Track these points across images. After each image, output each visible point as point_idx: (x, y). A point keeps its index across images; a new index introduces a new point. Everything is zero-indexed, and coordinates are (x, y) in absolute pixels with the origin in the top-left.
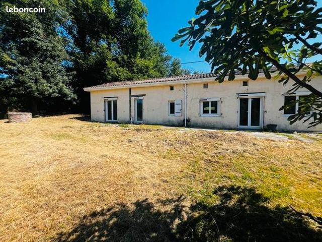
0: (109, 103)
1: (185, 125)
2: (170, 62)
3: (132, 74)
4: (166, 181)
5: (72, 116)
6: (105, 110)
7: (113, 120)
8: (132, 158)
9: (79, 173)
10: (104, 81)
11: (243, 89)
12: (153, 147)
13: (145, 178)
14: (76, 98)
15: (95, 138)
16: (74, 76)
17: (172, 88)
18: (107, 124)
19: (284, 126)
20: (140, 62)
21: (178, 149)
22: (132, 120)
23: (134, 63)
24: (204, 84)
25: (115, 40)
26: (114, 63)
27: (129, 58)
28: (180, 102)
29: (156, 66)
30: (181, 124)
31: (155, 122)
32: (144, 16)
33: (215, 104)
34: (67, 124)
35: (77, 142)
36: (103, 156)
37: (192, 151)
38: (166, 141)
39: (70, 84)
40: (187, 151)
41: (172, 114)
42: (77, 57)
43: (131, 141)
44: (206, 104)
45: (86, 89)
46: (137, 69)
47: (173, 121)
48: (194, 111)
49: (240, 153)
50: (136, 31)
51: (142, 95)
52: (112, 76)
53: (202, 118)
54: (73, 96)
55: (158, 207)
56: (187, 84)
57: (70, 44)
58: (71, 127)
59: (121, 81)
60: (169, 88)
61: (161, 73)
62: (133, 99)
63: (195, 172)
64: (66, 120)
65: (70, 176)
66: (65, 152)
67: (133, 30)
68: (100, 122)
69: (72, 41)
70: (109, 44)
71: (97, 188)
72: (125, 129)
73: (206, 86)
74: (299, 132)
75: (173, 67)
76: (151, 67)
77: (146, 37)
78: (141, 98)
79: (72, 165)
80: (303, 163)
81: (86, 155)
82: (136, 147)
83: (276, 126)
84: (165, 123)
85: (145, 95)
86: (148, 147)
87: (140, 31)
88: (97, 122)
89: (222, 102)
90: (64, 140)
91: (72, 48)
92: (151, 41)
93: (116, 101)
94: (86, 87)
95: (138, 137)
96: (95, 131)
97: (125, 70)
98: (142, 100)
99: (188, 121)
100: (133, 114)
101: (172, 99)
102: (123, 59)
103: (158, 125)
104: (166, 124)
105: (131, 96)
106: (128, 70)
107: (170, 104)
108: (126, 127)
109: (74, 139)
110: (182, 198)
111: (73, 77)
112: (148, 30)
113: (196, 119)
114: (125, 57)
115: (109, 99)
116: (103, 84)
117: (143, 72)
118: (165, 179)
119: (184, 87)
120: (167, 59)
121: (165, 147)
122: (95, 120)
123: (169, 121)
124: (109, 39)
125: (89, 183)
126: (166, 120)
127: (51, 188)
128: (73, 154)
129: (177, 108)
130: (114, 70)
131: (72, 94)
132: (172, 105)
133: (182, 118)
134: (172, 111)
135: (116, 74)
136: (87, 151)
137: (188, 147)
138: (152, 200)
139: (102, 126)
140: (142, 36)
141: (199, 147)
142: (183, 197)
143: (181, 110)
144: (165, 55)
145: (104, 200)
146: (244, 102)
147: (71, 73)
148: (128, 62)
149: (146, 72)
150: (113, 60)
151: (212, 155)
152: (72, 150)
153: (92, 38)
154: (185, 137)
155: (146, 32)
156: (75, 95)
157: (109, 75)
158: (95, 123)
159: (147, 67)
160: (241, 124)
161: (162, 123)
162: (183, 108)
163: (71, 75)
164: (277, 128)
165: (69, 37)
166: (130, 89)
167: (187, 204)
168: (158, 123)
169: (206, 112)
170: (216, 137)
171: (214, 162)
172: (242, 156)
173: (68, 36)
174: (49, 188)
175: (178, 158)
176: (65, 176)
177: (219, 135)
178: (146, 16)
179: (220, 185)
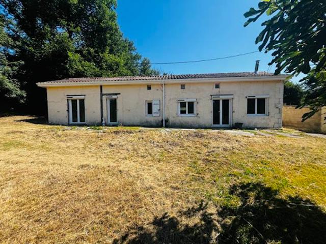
0: (74, 102)
1: (164, 125)
2: (140, 62)
3: (100, 70)
4: (177, 188)
5: (19, 118)
6: (68, 111)
7: (79, 122)
8: (123, 166)
9: (57, 194)
10: (66, 75)
11: (216, 91)
12: (142, 151)
13: (151, 188)
14: (25, 95)
15: (63, 145)
16: (22, 67)
17: (149, 88)
18: (73, 127)
19: (247, 124)
20: (108, 57)
21: (169, 150)
22: (104, 122)
23: (102, 58)
24: (181, 85)
25: (79, 28)
26: (78, 56)
27: (96, 52)
28: (158, 102)
29: (126, 64)
30: (160, 125)
31: (132, 123)
32: (112, 8)
33: (191, 104)
34: (13, 128)
35: (36, 152)
36: (82, 166)
37: (185, 151)
38: (153, 143)
39: (14, 76)
40: (179, 152)
41: (149, 115)
42: (24, 43)
43: (112, 146)
44: (183, 104)
45: (40, 84)
46: (106, 65)
47: (151, 122)
48: (173, 112)
49: (230, 149)
50: (103, 23)
51: (116, 94)
52: (75, 71)
53: (180, 118)
54: (19, 92)
55: (184, 221)
56: (165, 84)
57: (10, 25)
58: (21, 132)
59: (87, 77)
60: (146, 88)
61: (132, 72)
62: (104, 98)
63: (200, 174)
64: (11, 124)
65: (42, 200)
66: (22, 166)
67: (100, 21)
68: (63, 125)
69: (15, 22)
70: (70, 33)
71: (93, 211)
72: (98, 132)
73: (183, 87)
74: (258, 128)
75: (142, 67)
76: (122, 64)
77: (116, 30)
78: (114, 97)
79: (41, 183)
80: (281, 155)
81: (56, 168)
82: (121, 151)
83: (242, 124)
84: (142, 123)
85: (119, 94)
86: (136, 151)
87: (110, 23)
88: (58, 124)
89: (198, 103)
90: (13, 150)
91: (14, 31)
92: (121, 36)
93: (83, 100)
94: (40, 81)
95: (119, 140)
96: (59, 136)
97: (93, 64)
98: (115, 99)
99: (167, 121)
100: (105, 115)
101: (149, 99)
102: (89, 53)
103: (134, 126)
104: (144, 124)
105: (102, 95)
106: (95, 66)
107: (147, 104)
108: (99, 129)
109: (30, 147)
110: (204, 205)
111: (19, 68)
112: (118, 23)
113: (174, 119)
114: (92, 50)
115: (74, 98)
116: (64, 79)
117: (113, 69)
118: (174, 185)
119: (162, 87)
120: (137, 57)
121: (155, 149)
122: (55, 122)
123: (147, 122)
124: (71, 26)
125: (78, 205)
126: (144, 120)
127: (16, 223)
128: (35, 169)
129: (155, 108)
130: (78, 64)
131: (18, 90)
132: (150, 106)
133: (160, 119)
134: (150, 111)
135: (82, 69)
136: (56, 161)
137: (178, 148)
138: (172, 213)
139: (67, 130)
140: (111, 29)
141: (189, 146)
142: (204, 203)
143: (159, 110)
144: (134, 53)
145: (111, 225)
146: (216, 103)
147: (15, 63)
148: (95, 56)
149: (117, 69)
150: (77, 52)
151: (207, 154)
152: (33, 162)
153: (44, 22)
154: (172, 137)
155: (116, 26)
156: (23, 91)
157: (72, 69)
158: (56, 126)
159: (117, 64)
160: (214, 124)
161: (139, 124)
162: (161, 108)
163: (16, 66)
164: (243, 126)
165: (9, 16)
166: (101, 87)
167: (212, 210)
168: (135, 124)
169: (183, 112)
170: (202, 136)
171: (213, 161)
172: (233, 153)
173: (7, 15)
174: (12, 224)
175: (175, 160)
176: (33, 200)
177: (205, 134)
178: (115, 8)
179: (231, 184)
